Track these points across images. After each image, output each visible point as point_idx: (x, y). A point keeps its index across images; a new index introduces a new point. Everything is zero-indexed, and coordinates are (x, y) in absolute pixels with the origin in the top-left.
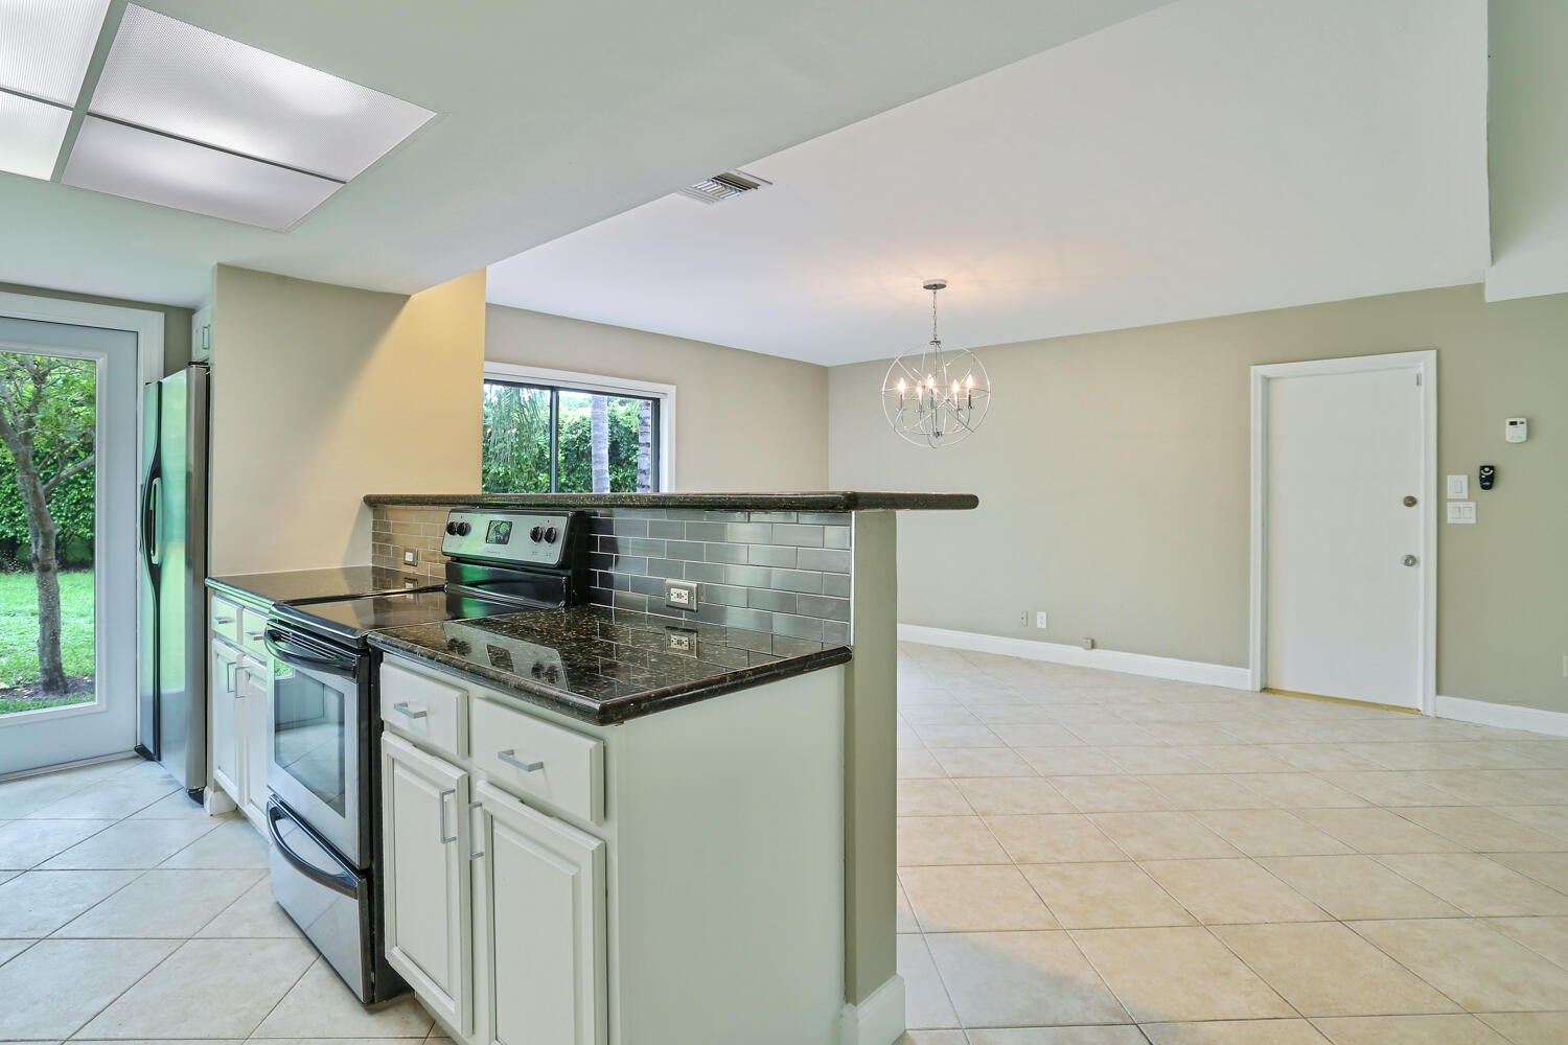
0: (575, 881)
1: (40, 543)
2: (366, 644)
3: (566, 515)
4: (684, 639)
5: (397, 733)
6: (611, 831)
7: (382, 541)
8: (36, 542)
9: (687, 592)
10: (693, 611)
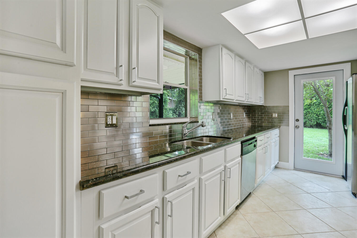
1: (329, 123)
8: (328, 123)
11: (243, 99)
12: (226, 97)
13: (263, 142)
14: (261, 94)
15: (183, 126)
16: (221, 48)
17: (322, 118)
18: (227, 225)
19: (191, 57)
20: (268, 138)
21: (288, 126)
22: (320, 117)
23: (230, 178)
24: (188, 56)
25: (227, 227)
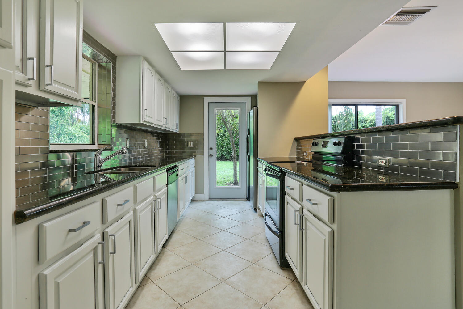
0: (325, 240)
1: (234, 153)
2: (282, 171)
3: (344, 137)
4: (384, 178)
5: (289, 195)
6: (335, 226)
7: (299, 150)
9: (385, 161)
10: (387, 168)
11: (161, 124)
12: (146, 120)
13: (183, 171)
14: (176, 120)
15: (96, 154)
16: (142, 61)
17: (226, 150)
18: (157, 265)
19: (101, 64)
20: (186, 167)
21: (203, 155)
22: (224, 149)
23: (160, 209)
24: (96, 62)
25: (158, 267)
